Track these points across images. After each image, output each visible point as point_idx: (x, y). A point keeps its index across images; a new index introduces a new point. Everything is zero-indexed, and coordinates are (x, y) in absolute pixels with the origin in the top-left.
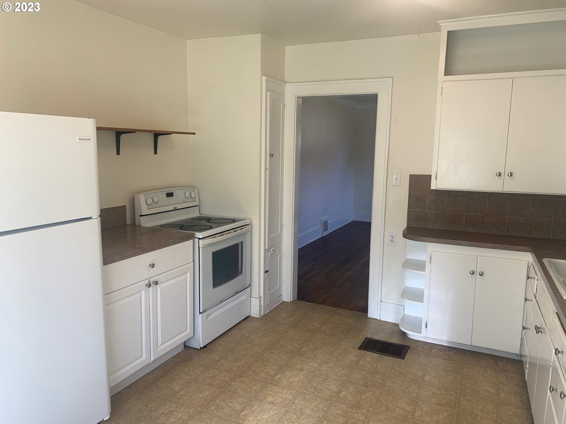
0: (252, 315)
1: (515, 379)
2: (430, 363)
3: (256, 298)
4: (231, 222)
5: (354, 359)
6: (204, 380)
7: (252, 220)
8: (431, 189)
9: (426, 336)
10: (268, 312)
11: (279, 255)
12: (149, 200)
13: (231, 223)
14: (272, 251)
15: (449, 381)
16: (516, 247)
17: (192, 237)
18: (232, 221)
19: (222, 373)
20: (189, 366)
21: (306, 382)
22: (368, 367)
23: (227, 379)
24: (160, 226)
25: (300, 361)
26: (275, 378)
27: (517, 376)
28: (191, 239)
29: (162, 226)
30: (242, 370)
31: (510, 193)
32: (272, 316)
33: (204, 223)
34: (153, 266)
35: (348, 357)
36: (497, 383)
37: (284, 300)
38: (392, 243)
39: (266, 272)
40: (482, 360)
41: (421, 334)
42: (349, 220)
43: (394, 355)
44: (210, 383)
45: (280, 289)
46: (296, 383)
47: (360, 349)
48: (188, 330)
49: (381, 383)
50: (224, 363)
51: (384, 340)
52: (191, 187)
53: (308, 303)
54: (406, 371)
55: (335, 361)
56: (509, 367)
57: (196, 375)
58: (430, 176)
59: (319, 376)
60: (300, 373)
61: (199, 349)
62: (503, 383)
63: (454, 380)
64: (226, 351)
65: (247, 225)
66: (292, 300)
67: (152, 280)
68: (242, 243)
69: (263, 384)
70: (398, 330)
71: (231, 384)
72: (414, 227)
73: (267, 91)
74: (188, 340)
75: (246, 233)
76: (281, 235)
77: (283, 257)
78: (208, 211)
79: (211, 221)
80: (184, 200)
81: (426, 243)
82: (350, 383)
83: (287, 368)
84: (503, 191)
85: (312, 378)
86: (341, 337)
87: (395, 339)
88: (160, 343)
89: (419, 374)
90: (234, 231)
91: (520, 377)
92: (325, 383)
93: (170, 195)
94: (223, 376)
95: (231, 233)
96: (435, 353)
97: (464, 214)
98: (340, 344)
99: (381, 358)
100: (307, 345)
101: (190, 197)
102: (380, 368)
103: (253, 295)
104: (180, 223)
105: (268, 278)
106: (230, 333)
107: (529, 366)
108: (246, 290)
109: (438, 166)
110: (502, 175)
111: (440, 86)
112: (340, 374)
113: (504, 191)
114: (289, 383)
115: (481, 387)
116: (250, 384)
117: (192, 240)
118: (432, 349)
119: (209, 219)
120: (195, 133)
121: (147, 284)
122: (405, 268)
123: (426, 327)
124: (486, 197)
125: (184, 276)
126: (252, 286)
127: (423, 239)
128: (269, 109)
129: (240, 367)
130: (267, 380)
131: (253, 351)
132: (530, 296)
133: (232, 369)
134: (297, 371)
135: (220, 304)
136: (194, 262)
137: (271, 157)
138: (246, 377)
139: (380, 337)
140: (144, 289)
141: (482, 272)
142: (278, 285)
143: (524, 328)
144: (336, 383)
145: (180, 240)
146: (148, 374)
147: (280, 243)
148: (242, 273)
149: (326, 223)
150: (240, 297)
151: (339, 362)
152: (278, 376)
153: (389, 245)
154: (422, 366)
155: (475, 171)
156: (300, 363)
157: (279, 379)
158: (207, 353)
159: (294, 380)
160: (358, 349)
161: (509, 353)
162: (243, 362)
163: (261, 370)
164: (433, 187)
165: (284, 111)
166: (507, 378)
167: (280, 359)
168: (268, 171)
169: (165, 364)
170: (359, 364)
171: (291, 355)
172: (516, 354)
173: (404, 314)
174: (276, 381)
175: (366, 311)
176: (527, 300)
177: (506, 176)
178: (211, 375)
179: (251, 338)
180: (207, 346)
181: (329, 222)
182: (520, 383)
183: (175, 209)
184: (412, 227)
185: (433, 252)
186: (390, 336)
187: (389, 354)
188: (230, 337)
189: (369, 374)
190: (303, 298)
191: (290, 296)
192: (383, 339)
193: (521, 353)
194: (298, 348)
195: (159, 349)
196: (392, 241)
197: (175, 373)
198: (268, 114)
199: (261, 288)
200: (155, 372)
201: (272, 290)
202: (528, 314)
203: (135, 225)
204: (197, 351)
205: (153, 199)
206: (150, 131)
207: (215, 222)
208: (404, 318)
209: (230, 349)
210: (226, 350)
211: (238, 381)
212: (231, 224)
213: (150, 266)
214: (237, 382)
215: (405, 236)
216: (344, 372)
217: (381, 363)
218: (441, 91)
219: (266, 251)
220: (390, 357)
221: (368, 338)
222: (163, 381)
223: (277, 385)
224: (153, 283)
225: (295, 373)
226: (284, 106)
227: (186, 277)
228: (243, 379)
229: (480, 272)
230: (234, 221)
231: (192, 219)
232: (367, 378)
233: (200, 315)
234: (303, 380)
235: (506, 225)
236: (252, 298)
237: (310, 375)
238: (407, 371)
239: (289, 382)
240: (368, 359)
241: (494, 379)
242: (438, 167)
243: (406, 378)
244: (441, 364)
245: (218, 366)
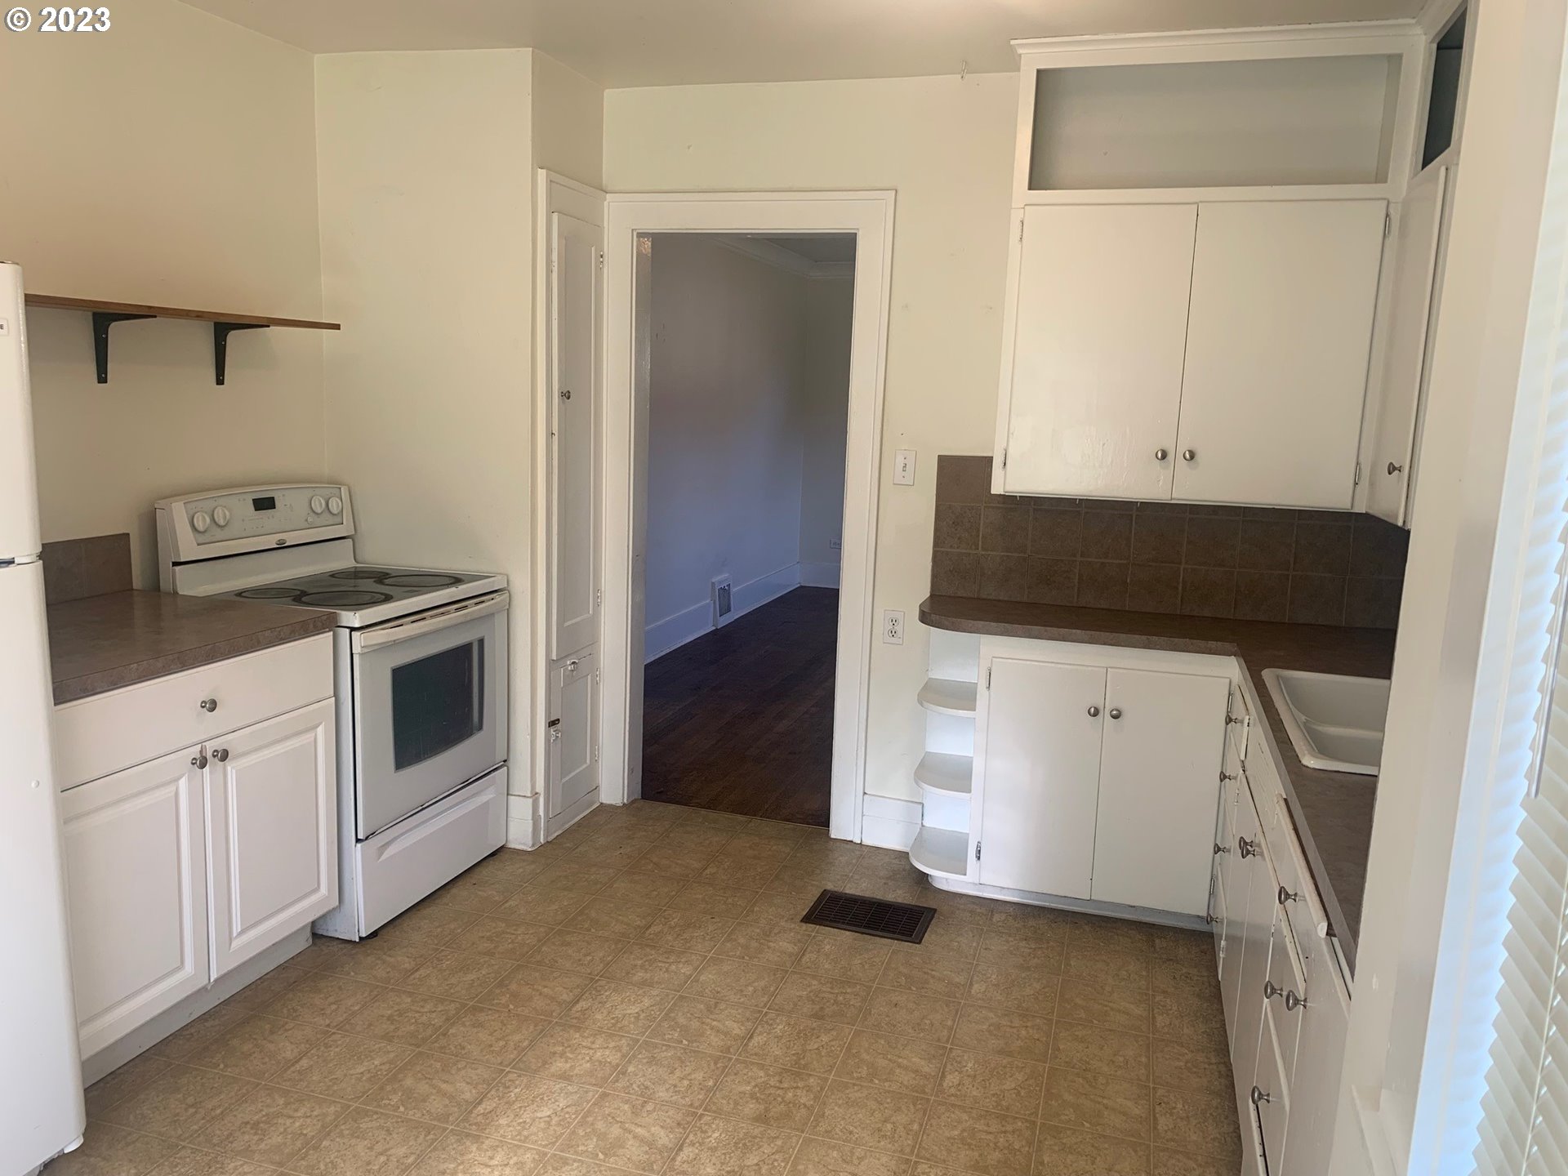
0: (512, 845)
1: (1196, 978)
2: (986, 949)
3: (525, 796)
4: (449, 582)
5: (790, 948)
6: (370, 1025)
7: (511, 579)
8: (992, 492)
9: (977, 882)
10: (556, 834)
11: (589, 677)
12: (200, 518)
13: (448, 585)
14: (570, 665)
15: (1032, 992)
16: (1201, 643)
17: (332, 624)
18: (453, 580)
19: (421, 1003)
20: (325, 990)
21: (660, 1014)
22: (826, 966)
23: (436, 1021)
24: (236, 595)
25: (645, 962)
26: (574, 1009)
27: (1199, 971)
28: (328, 632)
29: (240, 594)
30: (482, 992)
31: (1190, 505)
32: (568, 845)
33: (369, 585)
34: (212, 706)
35: (775, 945)
36: (1150, 992)
37: (604, 802)
38: (892, 638)
39: (552, 723)
40: (1116, 937)
41: (965, 875)
42: (788, 585)
43: (894, 933)
44: (388, 1033)
45: (592, 770)
46: (632, 1019)
47: (806, 922)
48: (324, 890)
49: (860, 1006)
50: (428, 975)
51: (872, 896)
52: (328, 483)
53: (673, 807)
54: (925, 973)
55: (739, 957)
56: (1181, 952)
57: (345, 1012)
58: (990, 460)
59: (694, 999)
60: (644, 992)
61: (357, 940)
62: (1164, 992)
63: (1046, 990)
64: (437, 945)
65: (496, 591)
66: (625, 801)
67: (210, 747)
68: (481, 642)
69: (537, 1028)
70: (908, 867)
71: (448, 1030)
72: (950, 597)
73: (550, 212)
74: (323, 917)
75: (493, 614)
76: (594, 622)
77: (601, 684)
78: (380, 553)
79: (387, 581)
80: (307, 520)
81: (979, 635)
82: (777, 1010)
83: (608, 982)
84: (1171, 499)
85: (675, 1004)
86: (757, 892)
87: (900, 892)
88: (237, 927)
89: (957, 980)
90: (457, 610)
91: (1206, 974)
92: (711, 1016)
93: (264, 504)
94: (426, 1012)
95: (448, 613)
96: (1000, 924)
97: (1076, 561)
98: (753, 911)
99: (862, 943)
100: (665, 919)
101: (327, 511)
102: (859, 969)
103: (515, 790)
104: (296, 585)
105: (559, 741)
106: (448, 896)
107: (1227, 944)
108: (493, 777)
109: (1011, 431)
110: (1171, 457)
111: (1016, 217)
112: (751, 989)
113: (1174, 499)
114: (613, 1021)
115: (1111, 1004)
116: (501, 1029)
117: (331, 633)
118: (992, 915)
119: (381, 577)
120: (339, 325)
121: (194, 759)
122: (925, 703)
123: (979, 858)
124: (1131, 515)
125: (309, 737)
126: (511, 763)
127: (970, 625)
128: (556, 264)
129: (476, 984)
130: (551, 1016)
131: (512, 942)
132: (1234, 769)
133: (452, 991)
134: (636, 988)
135: (415, 816)
136: (336, 695)
137: (563, 399)
138: (490, 1012)
139: (860, 887)
140: (183, 775)
141: (1117, 710)
142: (588, 761)
143: (1217, 849)
144: (739, 1014)
145: (293, 632)
146: (203, 1018)
147: (594, 642)
148: (480, 728)
149: (725, 592)
150: (474, 795)
151: (750, 958)
152: (582, 1004)
153: (884, 643)
154: (966, 957)
155: (1104, 445)
156: (642, 967)
157: (583, 1011)
158: (379, 952)
159: (625, 1012)
160: (802, 921)
161: (1181, 914)
162: (484, 973)
163: (534, 990)
164: (997, 488)
165: (599, 270)
166: (1174, 978)
167: (589, 958)
168: (556, 438)
169: (253, 987)
170: (803, 960)
171: (620, 946)
172: (1198, 916)
173: (923, 826)
174: (576, 1018)
175: (824, 820)
176: (1225, 777)
177: (1180, 460)
178: (389, 1012)
179: (507, 905)
180: (380, 933)
181: (734, 590)
182: (1206, 989)
183: (282, 547)
184: (944, 594)
185: (994, 659)
186: (885, 884)
187: (882, 930)
188: (447, 905)
189: (829, 985)
190: (658, 793)
191: (621, 788)
192: (867, 894)
193: (1211, 913)
194: (639, 926)
195: (235, 944)
196: (893, 633)
197: (285, 1011)
198: (555, 276)
199: (537, 769)
200: (224, 1012)
201: (570, 772)
202: (1228, 819)
203: (159, 590)
204: (349, 946)
205: (213, 515)
206: (199, 315)
207: (401, 584)
208: (922, 837)
209: (447, 939)
210: (436, 942)
211: (467, 1024)
212: (448, 588)
213: (203, 707)
214: (464, 1025)
215: (925, 618)
216: (763, 983)
217: (860, 955)
218: (1020, 230)
219: (551, 664)
220: (886, 939)
221: (829, 891)
222: (247, 1035)
223: (578, 1029)
224: (214, 756)
225: (628, 994)
226: (602, 256)
227: (313, 739)
228: (482, 1017)
229: (1113, 710)
230: (456, 580)
231: (333, 575)
232: (821, 995)
233: (359, 845)
234: (653, 1010)
235: (1180, 588)
236: (511, 798)
237: (670, 997)
238: (928, 973)
239: (613, 1018)
240: (828, 947)
241: (1144, 982)
242: (1011, 435)
243: (923, 991)
244: (1014, 952)
245: (412, 985)
